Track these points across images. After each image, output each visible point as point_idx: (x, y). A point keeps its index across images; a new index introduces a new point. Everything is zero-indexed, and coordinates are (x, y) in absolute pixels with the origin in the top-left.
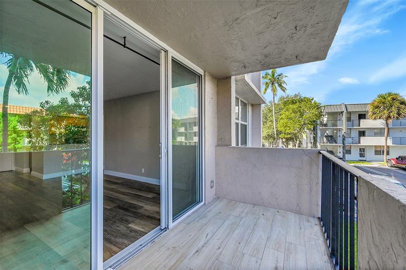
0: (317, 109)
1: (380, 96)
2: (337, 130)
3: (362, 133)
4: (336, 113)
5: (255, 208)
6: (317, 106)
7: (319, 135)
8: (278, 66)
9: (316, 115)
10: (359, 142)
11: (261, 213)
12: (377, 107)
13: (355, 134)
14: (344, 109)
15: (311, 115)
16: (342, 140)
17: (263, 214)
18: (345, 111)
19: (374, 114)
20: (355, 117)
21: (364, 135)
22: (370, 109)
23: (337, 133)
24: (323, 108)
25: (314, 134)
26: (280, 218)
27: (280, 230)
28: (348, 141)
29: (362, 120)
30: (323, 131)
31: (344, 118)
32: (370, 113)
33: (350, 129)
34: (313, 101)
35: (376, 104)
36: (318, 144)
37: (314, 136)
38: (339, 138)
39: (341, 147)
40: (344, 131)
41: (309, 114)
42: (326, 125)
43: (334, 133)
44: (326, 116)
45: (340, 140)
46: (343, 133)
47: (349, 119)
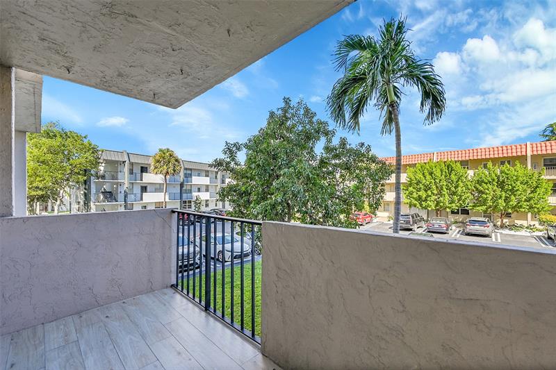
0: (93, 153)
1: (161, 150)
2: (117, 184)
3: (144, 189)
4: (117, 162)
5: (84, 316)
6: (93, 148)
7: (93, 190)
8: (124, 93)
9: (90, 161)
10: (142, 199)
11: (103, 318)
12: (158, 161)
13: (137, 190)
14: (126, 159)
15: (83, 161)
16: (123, 197)
17: (107, 317)
18: (127, 161)
19: (156, 168)
20: (137, 170)
21: (146, 192)
22: (152, 162)
23: (117, 188)
24: (100, 152)
25: (85, 189)
26: (134, 308)
27: (147, 320)
28: (131, 198)
29: (144, 174)
30: (99, 185)
31: (126, 169)
32: (152, 167)
33: (133, 183)
34: (87, 140)
35: (157, 158)
36: (92, 204)
37: (85, 193)
38: (119, 195)
39: (123, 207)
40: (126, 185)
41: (80, 159)
42: (103, 177)
43: (113, 188)
44: (103, 165)
45: (121, 197)
46: (125, 188)
47: (131, 172)
